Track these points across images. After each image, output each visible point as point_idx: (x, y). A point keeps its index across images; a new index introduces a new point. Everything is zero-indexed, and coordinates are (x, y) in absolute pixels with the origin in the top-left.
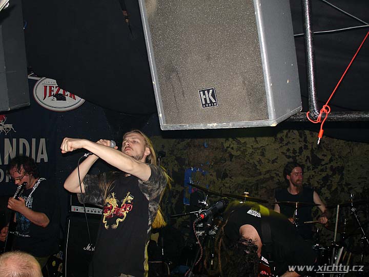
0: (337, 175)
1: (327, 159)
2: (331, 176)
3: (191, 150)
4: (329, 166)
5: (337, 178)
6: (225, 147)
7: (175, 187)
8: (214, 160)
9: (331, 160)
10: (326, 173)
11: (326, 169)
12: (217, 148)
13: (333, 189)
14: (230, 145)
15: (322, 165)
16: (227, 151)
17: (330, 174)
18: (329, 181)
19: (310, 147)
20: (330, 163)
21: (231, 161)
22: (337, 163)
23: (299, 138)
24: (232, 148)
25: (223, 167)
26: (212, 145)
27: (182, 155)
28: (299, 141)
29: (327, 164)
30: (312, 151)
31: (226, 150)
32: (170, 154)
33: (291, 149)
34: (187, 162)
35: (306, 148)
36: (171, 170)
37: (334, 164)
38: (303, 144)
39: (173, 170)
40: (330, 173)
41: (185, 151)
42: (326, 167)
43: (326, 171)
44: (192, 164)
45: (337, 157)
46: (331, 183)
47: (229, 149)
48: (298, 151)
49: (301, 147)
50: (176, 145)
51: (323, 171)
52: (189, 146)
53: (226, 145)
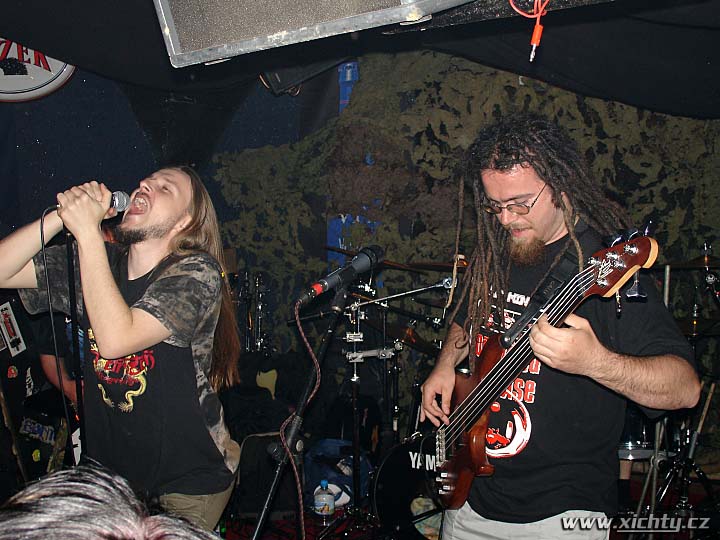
0: (678, 209)
1: (652, 173)
3: (337, 173)
4: (657, 190)
5: (677, 216)
6: (415, 162)
7: (306, 263)
8: (391, 194)
9: (662, 176)
10: (652, 206)
11: (652, 196)
12: (394, 166)
13: (670, 242)
14: (425, 156)
15: (641, 188)
16: (421, 171)
17: (662, 209)
18: (661, 225)
19: (611, 146)
20: (660, 182)
21: (430, 192)
22: (676, 180)
23: (584, 126)
24: (431, 163)
25: (413, 208)
26: (384, 157)
27: (318, 187)
28: (586, 135)
29: (652, 184)
30: (617, 156)
31: (417, 169)
32: (290, 188)
34: (329, 204)
35: (602, 149)
36: (295, 226)
37: (670, 184)
38: (593, 141)
39: (299, 224)
40: (662, 205)
41: (324, 179)
42: (651, 192)
43: (652, 202)
44: (340, 206)
45: (676, 166)
47: (424, 166)
49: (591, 149)
50: (301, 167)
51: (645, 202)
52: (331, 164)
53: (417, 156)
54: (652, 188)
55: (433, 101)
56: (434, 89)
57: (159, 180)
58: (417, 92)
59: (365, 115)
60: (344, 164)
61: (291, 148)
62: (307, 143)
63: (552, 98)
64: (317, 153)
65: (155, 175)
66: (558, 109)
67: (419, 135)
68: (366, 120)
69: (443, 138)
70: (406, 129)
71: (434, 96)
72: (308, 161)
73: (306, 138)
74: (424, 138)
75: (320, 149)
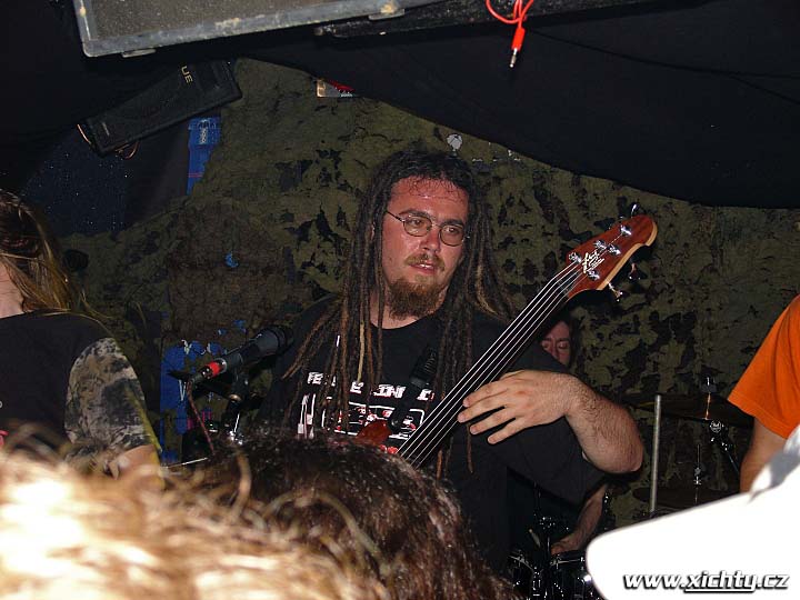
0: (673, 343)
2: (654, 348)
3: (182, 279)
4: (643, 314)
5: (673, 352)
6: (298, 266)
8: (262, 312)
9: (651, 295)
10: (637, 338)
11: (638, 324)
12: (268, 270)
14: (313, 258)
16: (306, 279)
17: (651, 343)
18: (650, 365)
20: (649, 304)
22: (671, 302)
23: (542, 222)
24: (322, 268)
26: (253, 257)
27: (151, 299)
28: (545, 234)
31: (302, 275)
33: (520, 263)
34: (167, 325)
37: (663, 308)
40: (651, 337)
41: (161, 286)
42: (636, 317)
43: (637, 332)
44: (184, 328)
45: (671, 282)
46: (655, 369)
47: (311, 271)
48: (541, 267)
49: (552, 253)
50: (127, 268)
51: (627, 333)
52: (172, 264)
53: (301, 256)
55: (328, 178)
56: (329, 161)
58: (305, 165)
59: (229, 194)
60: (193, 267)
61: (113, 238)
62: (137, 233)
63: (498, 180)
64: (150, 248)
66: (506, 196)
67: (307, 225)
68: (229, 201)
69: (341, 232)
70: (288, 217)
71: (331, 170)
72: (137, 260)
73: (136, 225)
74: (313, 232)
75: (157, 241)
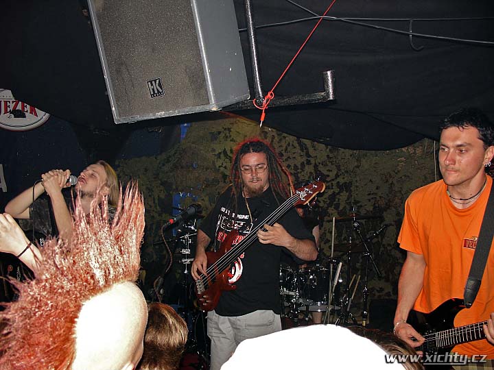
0: (344, 192)
1: (332, 175)
2: (338, 194)
3: (179, 172)
4: (335, 182)
5: (344, 196)
6: (217, 167)
8: (205, 182)
9: (337, 176)
10: (332, 190)
11: (332, 186)
12: (207, 169)
13: (341, 208)
14: (222, 164)
15: (328, 182)
16: (220, 171)
17: (337, 192)
18: (337, 200)
19: (313, 161)
20: (336, 179)
21: (225, 182)
22: (343, 178)
23: (300, 151)
25: (216, 190)
26: (202, 164)
27: (169, 178)
28: (301, 156)
29: (333, 180)
30: (316, 166)
31: (218, 170)
32: (154, 178)
33: (292, 165)
34: (174, 187)
35: (309, 163)
36: (156, 197)
37: (341, 180)
38: (304, 159)
39: (159, 197)
40: (337, 190)
41: (171, 174)
44: (180, 188)
45: (343, 171)
46: (339, 201)
47: (222, 169)
48: (300, 167)
49: (303, 162)
50: (160, 168)
51: (329, 189)
52: (175, 167)
53: (218, 164)
54: (333, 182)
55: (227, 137)
56: (227, 132)
57: (89, 170)
58: (219, 133)
59: (193, 143)
60: (182, 168)
61: (156, 158)
62: (164, 156)
63: (285, 137)
64: (168, 161)
65: (88, 168)
66: (287, 143)
67: (220, 153)
68: (194, 145)
70: (214, 150)
71: (228, 134)
72: (164, 165)
73: (163, 153)
74: (222, 155)
75: (170, 159)
